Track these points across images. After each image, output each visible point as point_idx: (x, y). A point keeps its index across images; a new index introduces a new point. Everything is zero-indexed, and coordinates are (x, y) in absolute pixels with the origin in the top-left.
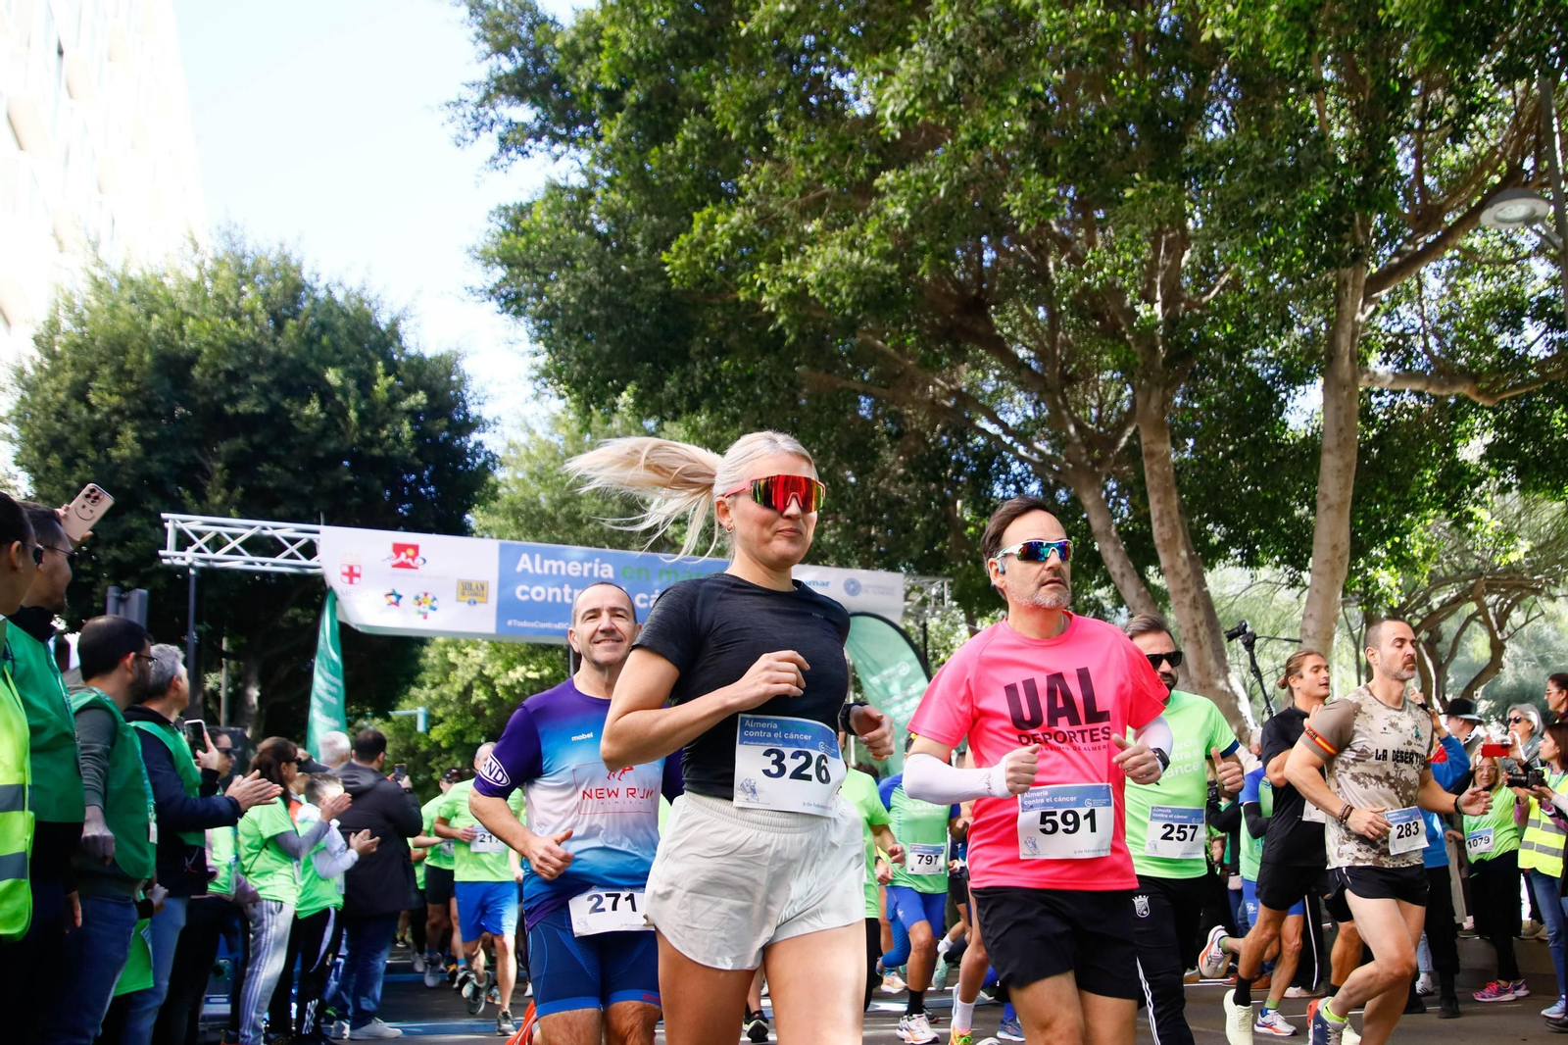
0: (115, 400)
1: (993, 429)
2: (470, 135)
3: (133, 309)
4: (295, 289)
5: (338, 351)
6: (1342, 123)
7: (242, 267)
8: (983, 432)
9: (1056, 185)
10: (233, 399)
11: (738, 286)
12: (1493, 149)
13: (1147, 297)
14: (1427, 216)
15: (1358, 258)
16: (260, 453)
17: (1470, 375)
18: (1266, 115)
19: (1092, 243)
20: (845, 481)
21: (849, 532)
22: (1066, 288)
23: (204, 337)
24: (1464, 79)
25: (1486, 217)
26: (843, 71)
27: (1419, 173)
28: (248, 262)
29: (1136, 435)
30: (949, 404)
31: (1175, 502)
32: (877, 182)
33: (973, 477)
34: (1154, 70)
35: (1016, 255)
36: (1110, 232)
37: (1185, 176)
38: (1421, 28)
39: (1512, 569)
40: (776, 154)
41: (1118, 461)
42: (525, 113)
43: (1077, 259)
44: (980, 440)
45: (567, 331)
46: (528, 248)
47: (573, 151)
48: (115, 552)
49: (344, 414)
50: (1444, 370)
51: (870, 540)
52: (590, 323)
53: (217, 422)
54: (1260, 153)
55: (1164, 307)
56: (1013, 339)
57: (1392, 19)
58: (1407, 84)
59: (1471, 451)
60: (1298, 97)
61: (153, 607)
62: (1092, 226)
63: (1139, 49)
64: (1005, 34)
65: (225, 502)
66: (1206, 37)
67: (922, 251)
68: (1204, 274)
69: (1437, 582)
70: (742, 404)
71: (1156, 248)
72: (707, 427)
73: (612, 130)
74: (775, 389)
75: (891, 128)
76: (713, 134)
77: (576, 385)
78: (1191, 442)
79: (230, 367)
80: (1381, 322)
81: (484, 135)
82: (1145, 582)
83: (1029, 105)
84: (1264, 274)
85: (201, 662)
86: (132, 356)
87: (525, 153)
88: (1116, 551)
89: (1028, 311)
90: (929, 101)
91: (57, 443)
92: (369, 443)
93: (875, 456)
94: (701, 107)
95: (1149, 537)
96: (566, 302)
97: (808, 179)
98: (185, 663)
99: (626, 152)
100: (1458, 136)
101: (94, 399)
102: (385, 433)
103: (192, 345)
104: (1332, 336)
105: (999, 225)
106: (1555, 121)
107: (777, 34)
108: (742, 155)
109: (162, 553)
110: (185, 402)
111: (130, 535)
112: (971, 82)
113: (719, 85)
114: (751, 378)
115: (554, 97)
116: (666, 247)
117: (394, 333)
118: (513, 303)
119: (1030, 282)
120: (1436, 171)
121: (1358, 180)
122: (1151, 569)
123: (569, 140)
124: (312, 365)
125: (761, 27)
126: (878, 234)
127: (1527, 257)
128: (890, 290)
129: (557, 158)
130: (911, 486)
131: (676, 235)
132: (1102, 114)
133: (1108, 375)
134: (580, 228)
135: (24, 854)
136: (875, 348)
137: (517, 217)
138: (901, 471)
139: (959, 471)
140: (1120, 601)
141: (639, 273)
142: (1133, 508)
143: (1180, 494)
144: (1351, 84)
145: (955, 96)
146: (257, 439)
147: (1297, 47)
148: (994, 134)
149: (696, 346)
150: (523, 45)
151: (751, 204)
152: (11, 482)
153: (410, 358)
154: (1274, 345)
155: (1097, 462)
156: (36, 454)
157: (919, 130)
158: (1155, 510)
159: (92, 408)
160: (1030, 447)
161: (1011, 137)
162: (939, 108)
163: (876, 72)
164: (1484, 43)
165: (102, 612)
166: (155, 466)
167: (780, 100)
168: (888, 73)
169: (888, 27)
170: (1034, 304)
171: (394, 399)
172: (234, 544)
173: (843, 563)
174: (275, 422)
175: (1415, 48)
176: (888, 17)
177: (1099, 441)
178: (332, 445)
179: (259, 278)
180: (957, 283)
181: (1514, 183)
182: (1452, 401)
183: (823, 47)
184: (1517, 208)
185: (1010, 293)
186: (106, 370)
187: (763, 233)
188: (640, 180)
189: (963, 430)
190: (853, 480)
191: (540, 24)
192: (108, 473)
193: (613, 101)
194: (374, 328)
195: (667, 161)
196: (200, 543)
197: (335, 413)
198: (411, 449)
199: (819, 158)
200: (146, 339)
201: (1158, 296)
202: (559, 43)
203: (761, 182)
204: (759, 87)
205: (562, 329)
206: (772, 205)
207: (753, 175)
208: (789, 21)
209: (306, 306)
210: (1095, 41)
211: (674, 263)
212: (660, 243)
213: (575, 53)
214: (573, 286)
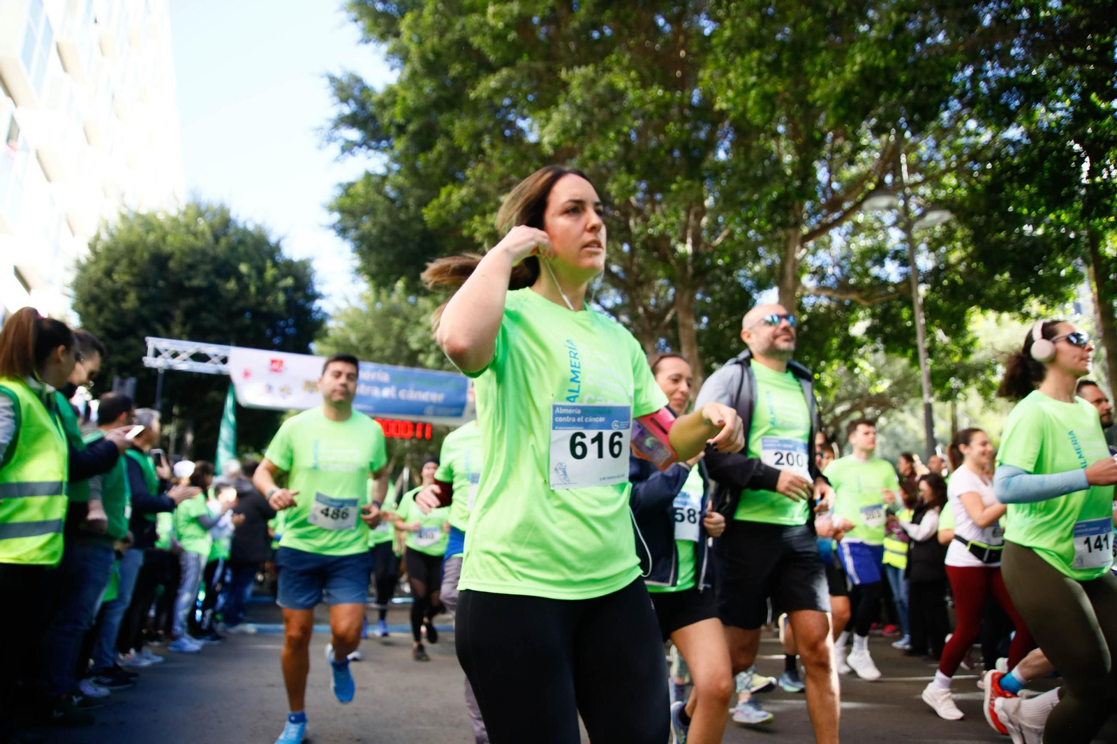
0: (127, 278)
2: (325, 143)
3: (140, 229)
4: (226, 223)
5: (246, 253)
6: (789, 153)
7: (199, 208)
9: (637, 179)
10: (189, 278)
11: (463, 228)
12: (869, 172)
13: (684, 241)
14: (834, 204)
15: (797, 225)
16: (203, 307)
17: (856, 288)
18: (748, 149)
19: (653, 211)
22: (638, 235)
23: (177, 244)
24: (854, 133)
25: (866, 205)
26: (524, 118)
27: (830, 182)
28: (203, 208)
29: (675, 315)
31: (695, 351)
34: (689, 123)
36: (664, 206)
37: (702, 178)
38: (831, 106)
39: (880, 396)
40: (487, 159)
41: (666, 327)
42: (354, 135)
43: (646, 220)
45: (371, 248)
46: (352, 203)
47: (379, 154)
48: (120, 358)
49: (247, 287)
50: (842, 286)
52: (383, 245)
53: (180, 290)
54: (742, 166)
55: (692, 246)
57: (815, 101)
58: (824, 135)
59: (858, 329)
60: (766, 140)
61: (139, 389)
62: (654, 203)
63: (681, 112)
65: (182, 333)
66: (717, 107)
68: (714, 229)
69: (839, 400)
71: (688, 215)
73: (400, 145)
75: (548, 150)
76: (453, 148)
77: (374, 276)
78: (705, 320)
79: (188, 260)
80: (809, 259)
81: (332, 144)
84: (745, 232)
86: (138, 254)
87: (353, 154)
89: (619, 246)
90: (567, 135)
91: (94, 299)
92: (260, 304)
94: (448, 135)
97: (502, 173)
99: (406, 156)
100: (851, 162)
101: (115, 277)
102: (269, 299)
103: (167, 249)
104: (783, 265)
106: (903, 157)
107: (490, 98)
108: (469, 159)
109: (144, 359)
110: (165, 279)
111: (129, 348)
112: (590, 125)
113: (457, 124)
115: (370, 126)
116: (425, 205)
117: (276, 249)
118: (342, 231)
119: (621, 231)
120: (838, 181)
121: (797, 183)
123: (377, 149)
124: (233, 261)
125: (481, 94)
127: (889, 227)
129: (369, 158)
131: (431, 200)
132: (660, 145)
133: (660, 282)
134: (380, 193)
135: (60, 521)
137: (348, 189)
141: (410, 220)
143: (699, 346)
144: (793, 134)
145: (582, 133)
146: (202, 299)
147: (765, 113)
148: (602, 153)
150: (355, 99)
151: (471, 186)
153: (286, 260)
154: (751, 269)
155: (655, 328)
156: (81, 304)
157: (562, 150)
159: (114, 282)
161: (611, 155)
162: (574, 139)
163: (540, 119)
164: (865, 115)
166: (145, 312)
167: (490, 133)
168: (548, 120)
169: (549, 96)
170: (622, 242)
171: (276, 280)
172: (184, 356)
174: (211, 293)
175: (827, 117)
176: (547, 91)
177: (655, 316)
178: (241, 304)
179: (208, 215)
181: (881, 188)
182: (847, 302)
183: (514, 105)
184: (883, 201)
186: (124, 262)
187: (478, 200)
188: (413, 171)
191: (365, 89)
192: (120, 315)
193: (401, 129)
194: (267, 243)
195: (427, 161)
196: (166, 354)
197: (244, 288)
198: (283, 309)
199: (510, 162)
200: (145, 244)
201: (689, 240)
202: (374, 99)
203: (478, 173)
204: (480, 124)
205: (367, 246)
206: (484, 186)
207: (474, 169)
208: (497, 91)
209: (231, 231)
210: (658, 107)
211: (429, 214)
212: (422, 203)
213: (382, 105)
214: (374, 224)
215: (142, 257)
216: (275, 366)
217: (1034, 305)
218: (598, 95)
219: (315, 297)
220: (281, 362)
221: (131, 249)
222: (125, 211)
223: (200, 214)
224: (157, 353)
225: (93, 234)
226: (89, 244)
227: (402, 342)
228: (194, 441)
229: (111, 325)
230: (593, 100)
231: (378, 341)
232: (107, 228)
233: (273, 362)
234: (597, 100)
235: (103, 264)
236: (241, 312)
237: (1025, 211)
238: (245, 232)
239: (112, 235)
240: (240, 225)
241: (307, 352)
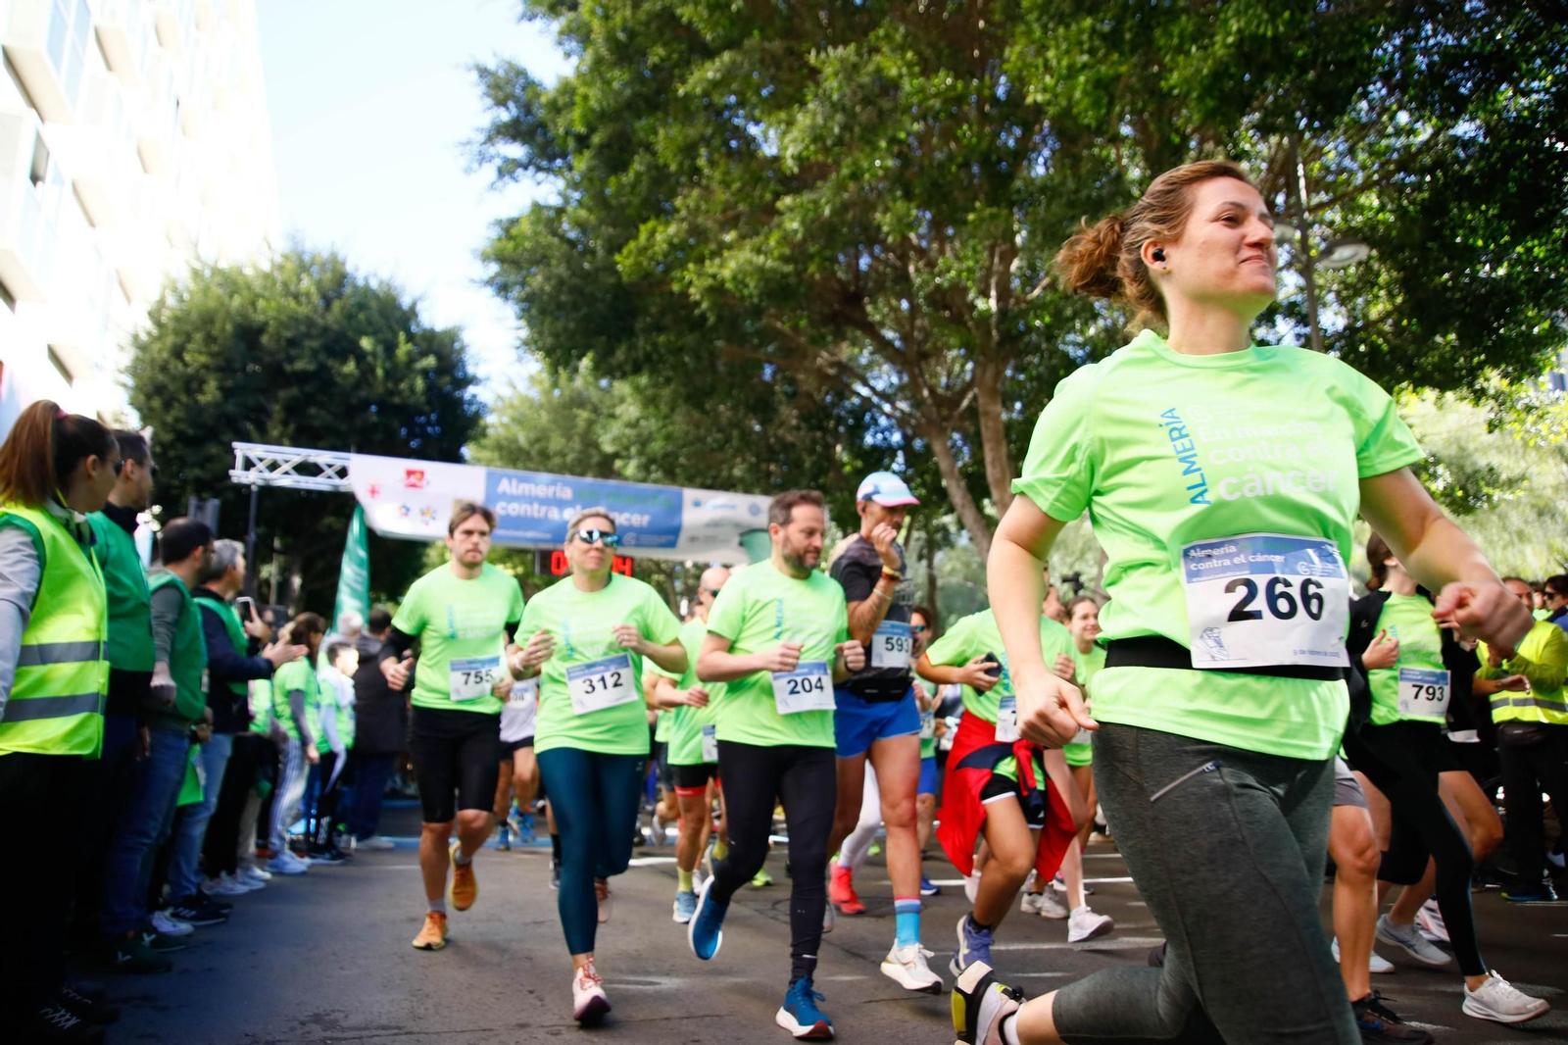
0: (203, 359)
1: (865, 391)
2: (475, 165)
3: (220, 291)
4: (341, 279)
5: (370, 323)
6: (1135, 165)
7: (301, 261)
8: (858, 395)
9: (918, 207)
10: (291, 360)
11: (672, 280)
13: (985, 294)
16: (310, 399)
18: (1077, 160)
19: (942, 252)
20: (752, 431)
21: (753, 469)
22: (921, 287)
23: (271, 313)
24: (1230, 135)
26: (757, 122)
28: (307, 258)
29: (975, 398)
30: (832, 371)
31: (1004, 450)
32: (779, 205)
33: (849, 428)
34: (991, 124)
35: (886, 263)
36: (957, 244)
37: (1011, 204)
38: (1194, 95)
40: (704, 182)
41: (962, 417)
42: (517, 151)
43: (931, 264)
44: (856, 400)
45: (543, 312)
46: (515, 249)
47: (552, 178)
48: (197, 472)
49: (372, 370)
51: (769, 474)
52: (560, 306)
53: (276, 375)
54: (1071, 184)
55: (999, 299)
56: (882, 324)
57: (1171, 90)
58: (1185, 139)
60: (1103, 146)
61: (223, 515)
62: (943, 240)
63: (980, 109)
64: (878, 96)
65: (282, 435)
66: (1029, 100)
67: (811, 257)
68: (1030, 281)
70: (674, 368)
71: (992, 256)
72: (646, 388)
73: (581, 163)
74: (697, 357)
75: (790, 165)
76: (657, 167)
77: (549, 352)
78: (1018, 405)
79: (288, 334)
81: (486, 165)
82: (980, 509)
83: (896, 149)
85: (258, 555)
86: (218, 325)
87: (516, 180)
88: (958, 486)
89: (894, 302)
90: (820, 145)
91: (159, 390)
92: (391, 393)
93: (775, 410)
94: (649, 148)
95: (982, 476)
96: (542, 290)
97: (727, 201)
98: (245, 556)
99: (591, 180)
101: (187, 357)
102: (403, 386)
103: (261, 318)
105: (871, 236)
106: (1300, 168)
107: (706, 94)
108: (679, 183)
109: (231, 472)
110: (256, 361)
111: (210, 459)
112: (851, 130)
113: (661, 132)
114: (681, 349)
115: (539, 139)
116: (619, 250)
117: (412, 314)
118: (503, 289)
119: (895, 281)
122: (986, 502)
123: (548, 170)
124: (350, 334)
125: (694, 88)
126: (778, 243)
128: (788, 285)
129: (540, 183)
130: (802, 433)
131: (626, 242)
132: (951, 157)
133: (954, 353)
134: (554, 233)
135: (98, 695)
136: (775, 329)
137: (509, 227)
138: (794, 422)
139: (838, 424)
140: (961, 526)
141: (597, 270)
142: (973, 455)
143: (1009, 442)
144: (1143, 139)
145: (839, 141)
146: (308, 388)
147: (1100, 108)
148: (868, 170)
149: (639, 325)
150: (517, 100)
151: (683, 220)
152: (123, 418)
153: (425, 330)
154: (1082, 333)
155: (946, 419)
156: (142, 398)
157: (811, 167)
158: (988, 456)
159: (186, 365)
160: (893, 404)
161: (881, 173)
162: (827, 150)
163: (780, 122)
164: (1244, 105)
165: (185, 515)
166: (231, 408)
167: (708, 144)
168: (790, 123)
169: (790, 90)
170: (899, 298)
171: (412, 359)
172: (286, 467)
173: (748, 490)
174: (321, 379)
175: (1190, 112)
176: (789, 83)
177: (947, 402)
178: (363, 393)
179: (315, 269)
180: (839, 281)
183: (741, 104)
185: (880, 288)
186: (198, 336)
187: (692, 241)
188: (600, 201)
189: (843, 392)
190: (757, 428)
191: (530, 85)
192: (195, 412)
193: (583, 142)
194: (398, 307)
195: (621, 186)
196: (261, 466)
197: (366, 371)
198: (423, 399)
199: (736, 186)
200: (228, 313)
201: (993, 293)
202: (543, 99)
203: (691, 203)
204: (692, 132)
205: (539, 310)
206: (700, 220)
207: (685, 197)
208: (715, 84)
209: (348, 290)
210: (945, 102)
211: (624, 262)
212: (615, 247)
213: (555, 108)
214: (548, 279)
215: (223, 330)
216: (412, 479)
217: (1493, 379)
218: (861, 86)
219: (468, 381)
220: (422, 473)
221: (207, 320)
222: (198, 266)
223: (303, 267)
224: (249, 465)
225: (156, 297)
226: (150, 313)
227: (590, 443)
228: (303, 586)
229: (182, 426)
230: (854, 93)
231: (556, 443)
232: (175, 290)
233: (410, 473)
234: (860, 95)
235: (170, 340)
236: (365, 405)
237: (1480, 243)
238: (367, 291)
239: (181, 300)
240: (360, 282)
241: (458, 459)
